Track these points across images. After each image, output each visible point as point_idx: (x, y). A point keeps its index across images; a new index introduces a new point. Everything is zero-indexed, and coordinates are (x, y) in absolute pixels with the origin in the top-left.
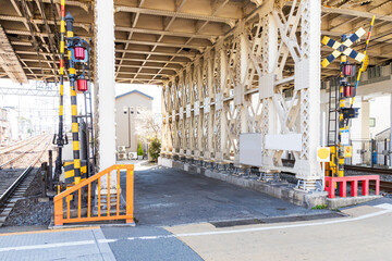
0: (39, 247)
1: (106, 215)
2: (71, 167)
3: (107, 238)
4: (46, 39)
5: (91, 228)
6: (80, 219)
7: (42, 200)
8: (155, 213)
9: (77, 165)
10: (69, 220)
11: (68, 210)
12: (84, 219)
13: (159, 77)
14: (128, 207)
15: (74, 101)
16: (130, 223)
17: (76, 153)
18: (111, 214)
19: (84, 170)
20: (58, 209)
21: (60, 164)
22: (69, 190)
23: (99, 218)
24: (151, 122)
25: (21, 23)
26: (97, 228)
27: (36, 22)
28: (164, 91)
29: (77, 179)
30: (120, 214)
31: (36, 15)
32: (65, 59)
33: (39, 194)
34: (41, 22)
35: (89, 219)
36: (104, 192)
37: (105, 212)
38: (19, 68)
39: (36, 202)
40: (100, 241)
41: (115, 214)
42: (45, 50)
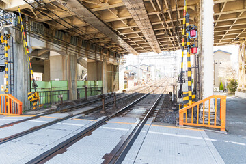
0: (173, 135)
1: (208, 124)
2: (187, 95)
3: (210, 138)
4: (171, 29)
5: (199, 130)
6: (192, 124)
7: (170, 111)
8: (240, 128)
9: (190, 94)
10: (186, 124)
11: (187, 118)
12: (195, 124)
13: (237, 40)
14: (222, 121)
15: (189, 59)
16: (223, 131)
17: (190, 88)
18: (211, 124)
19: (193, 97)
20: (181, 116)
21: (181, 93)
22: (186, 107)
23: (204, 125)
24: (230, 69)
25: (161, 24)
26: (203, 131)
27: (167, 22)
28: (241, 48)
29: (190, 102)
30: (217, 125)
31: (167, 19)
32: (185, 37)
33: (168, 107)
34: (169, 22)
35: (197, 124)
36: (206, 110)
37: (207, 122)
38: (158, 46)
39: (168, 112)
40: (206, 139)
41: (213, 124)
42: (170, 35)
